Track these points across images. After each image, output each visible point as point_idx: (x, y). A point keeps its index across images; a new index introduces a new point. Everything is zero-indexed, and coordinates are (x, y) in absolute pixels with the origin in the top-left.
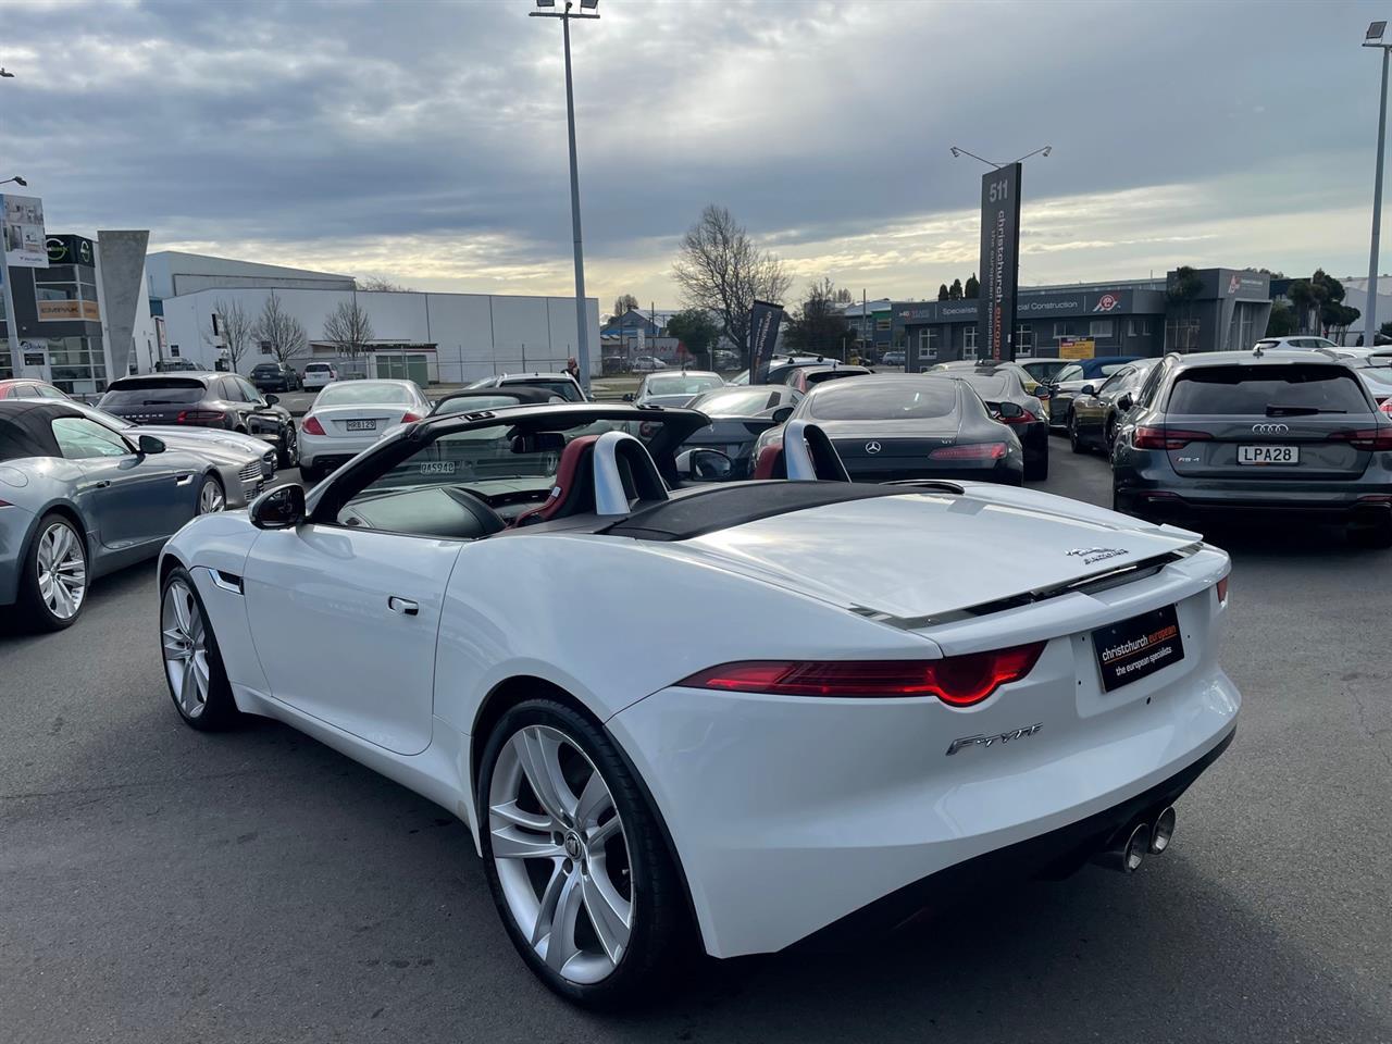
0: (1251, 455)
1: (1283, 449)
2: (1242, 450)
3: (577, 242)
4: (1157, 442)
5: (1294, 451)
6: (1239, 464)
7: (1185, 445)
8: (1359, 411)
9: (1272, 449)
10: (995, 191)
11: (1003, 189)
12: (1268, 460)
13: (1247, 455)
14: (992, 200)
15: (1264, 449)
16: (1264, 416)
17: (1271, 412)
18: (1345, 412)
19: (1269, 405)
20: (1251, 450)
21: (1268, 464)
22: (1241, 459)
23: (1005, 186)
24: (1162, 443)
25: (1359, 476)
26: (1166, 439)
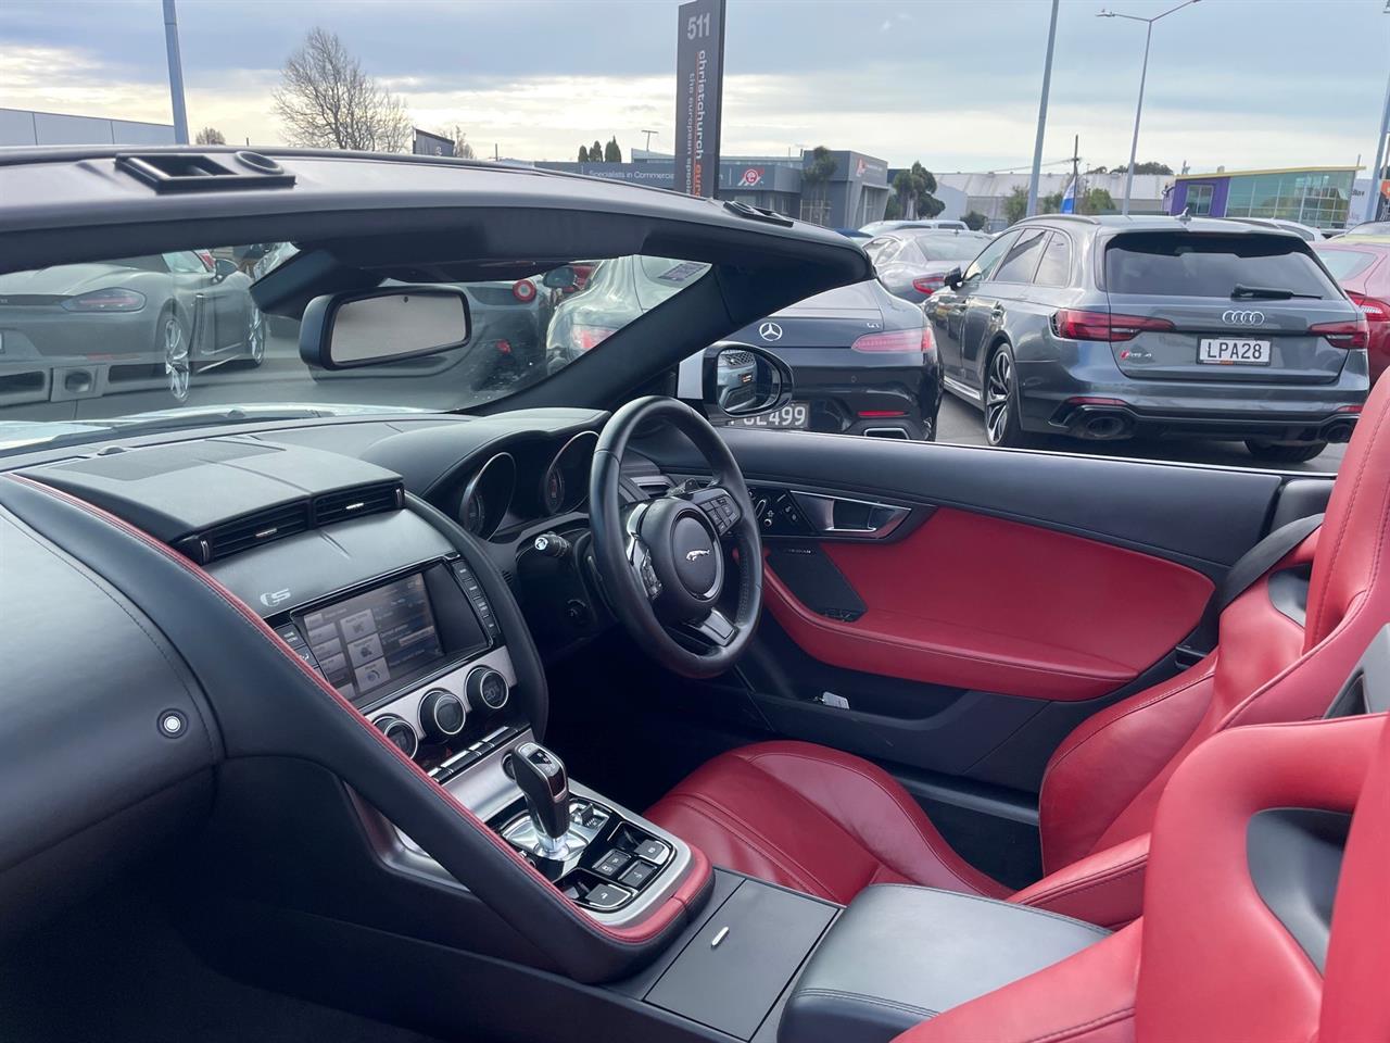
0: (1215, 351)
1: (1252, 343)
2: (1205, 343)
4: (1090, 331)
5: (1265, 345)
6: (1199, 362)
7: (1134, 335)
8: (1331, 298)
9: (1240, 343)
10: (694, 26)
11: (704, 25)
12: (1234, 358)
13: (1211, 349)
14: (691, 37)
15: (1231, 343)
16: (1228, 299)
17: (1238, 295)
18: (1319, 298)
19: (1238, 285)
20: (1216, 343)
21: (1235, 364)
22: (1203, 356)
23: (707, 20)
24: (1106, 331)
25: (1335, 380)
26: (1111, 327)
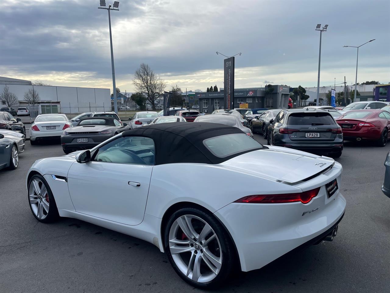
0: (308, 135)
1: (316, 133)
2: (306, 134)
3: (113, 74)
4: (285, 132)
5: (319, 134)
6: (306, 137)
7: (292, 133)
8: (333, 124)
9: (313, 134)
10: (227, 64)
11: (230, 64)
12: (312, 136)
13: (307, 135)
14: (227, 66)
15: (312, 134)
16: (311, 125)
17: (313, 124)
18: (330, 124)
19: (312, 123)
20: (309, 134)
21: (313, 137)
22: (306, 136)
24: (287, 132)
25: (334, 140)
26: (288, 131)
